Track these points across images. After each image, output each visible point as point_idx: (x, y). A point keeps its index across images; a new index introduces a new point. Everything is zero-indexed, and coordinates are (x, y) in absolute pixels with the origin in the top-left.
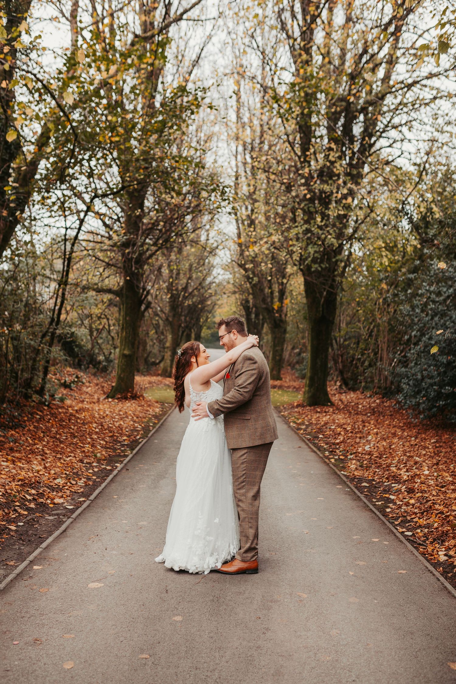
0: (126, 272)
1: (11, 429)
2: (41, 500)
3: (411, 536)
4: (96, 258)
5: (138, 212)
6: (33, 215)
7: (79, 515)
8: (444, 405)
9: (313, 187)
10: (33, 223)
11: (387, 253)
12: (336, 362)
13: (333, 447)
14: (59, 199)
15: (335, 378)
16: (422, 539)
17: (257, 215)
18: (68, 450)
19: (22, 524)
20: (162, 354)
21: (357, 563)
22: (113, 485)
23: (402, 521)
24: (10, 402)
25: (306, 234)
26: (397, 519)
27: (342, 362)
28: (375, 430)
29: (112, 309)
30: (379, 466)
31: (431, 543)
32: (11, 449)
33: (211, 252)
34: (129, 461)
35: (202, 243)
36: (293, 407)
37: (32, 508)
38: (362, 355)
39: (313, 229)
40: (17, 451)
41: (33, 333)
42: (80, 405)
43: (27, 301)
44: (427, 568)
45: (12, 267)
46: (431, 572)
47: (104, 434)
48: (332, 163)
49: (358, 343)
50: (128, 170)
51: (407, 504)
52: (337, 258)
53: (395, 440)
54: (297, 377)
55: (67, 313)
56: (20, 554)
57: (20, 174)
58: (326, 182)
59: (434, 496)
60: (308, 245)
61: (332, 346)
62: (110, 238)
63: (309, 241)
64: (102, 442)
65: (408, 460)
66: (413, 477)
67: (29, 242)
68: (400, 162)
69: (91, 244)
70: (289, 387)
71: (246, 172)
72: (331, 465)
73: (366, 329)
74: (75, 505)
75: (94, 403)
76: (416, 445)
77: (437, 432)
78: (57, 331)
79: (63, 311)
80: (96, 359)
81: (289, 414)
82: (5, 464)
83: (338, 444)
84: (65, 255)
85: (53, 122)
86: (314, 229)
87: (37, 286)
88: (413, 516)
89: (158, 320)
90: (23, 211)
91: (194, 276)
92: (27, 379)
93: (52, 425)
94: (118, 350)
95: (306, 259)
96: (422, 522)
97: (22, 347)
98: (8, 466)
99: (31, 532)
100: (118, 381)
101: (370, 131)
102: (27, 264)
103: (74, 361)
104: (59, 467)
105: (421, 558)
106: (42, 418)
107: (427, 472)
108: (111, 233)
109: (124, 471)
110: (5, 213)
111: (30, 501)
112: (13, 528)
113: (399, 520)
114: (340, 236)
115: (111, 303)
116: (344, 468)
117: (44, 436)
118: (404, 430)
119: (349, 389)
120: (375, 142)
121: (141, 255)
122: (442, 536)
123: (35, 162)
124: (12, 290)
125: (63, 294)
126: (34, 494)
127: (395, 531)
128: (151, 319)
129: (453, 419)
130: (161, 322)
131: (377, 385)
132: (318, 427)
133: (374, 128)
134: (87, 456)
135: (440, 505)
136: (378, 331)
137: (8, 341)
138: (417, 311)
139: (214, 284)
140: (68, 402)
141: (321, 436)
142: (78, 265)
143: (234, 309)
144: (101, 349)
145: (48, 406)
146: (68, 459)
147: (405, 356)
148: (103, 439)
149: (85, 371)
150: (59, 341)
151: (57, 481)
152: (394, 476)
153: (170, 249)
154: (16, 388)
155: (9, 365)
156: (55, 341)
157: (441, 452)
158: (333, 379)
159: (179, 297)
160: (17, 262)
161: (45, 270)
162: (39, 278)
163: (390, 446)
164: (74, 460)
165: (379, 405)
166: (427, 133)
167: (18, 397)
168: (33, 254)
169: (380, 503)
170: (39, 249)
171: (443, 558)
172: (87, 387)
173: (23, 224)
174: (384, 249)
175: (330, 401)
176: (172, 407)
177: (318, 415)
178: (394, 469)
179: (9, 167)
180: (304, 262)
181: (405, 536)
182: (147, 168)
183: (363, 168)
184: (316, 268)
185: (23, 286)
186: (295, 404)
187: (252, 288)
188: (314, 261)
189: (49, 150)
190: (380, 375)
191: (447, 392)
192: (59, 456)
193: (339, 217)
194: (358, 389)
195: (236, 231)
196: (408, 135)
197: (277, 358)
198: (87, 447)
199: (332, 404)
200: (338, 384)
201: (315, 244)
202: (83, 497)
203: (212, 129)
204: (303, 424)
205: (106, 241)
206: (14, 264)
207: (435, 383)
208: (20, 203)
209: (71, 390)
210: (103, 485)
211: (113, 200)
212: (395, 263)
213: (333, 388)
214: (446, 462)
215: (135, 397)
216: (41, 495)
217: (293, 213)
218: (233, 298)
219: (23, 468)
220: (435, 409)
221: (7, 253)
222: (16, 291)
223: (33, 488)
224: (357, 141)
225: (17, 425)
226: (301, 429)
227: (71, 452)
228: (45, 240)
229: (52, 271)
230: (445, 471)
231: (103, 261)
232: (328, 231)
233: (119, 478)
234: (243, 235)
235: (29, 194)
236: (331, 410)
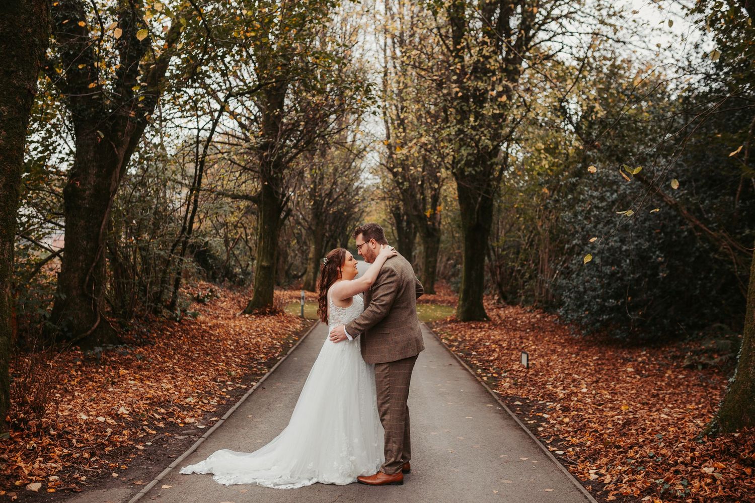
0: (264, 176)
1: (139, 346)
2: (171, 419)
3: (562, 455)
4: (232, 162)
5: (277, 112)
6: (163, 115)
7: (211, 434)
8: (607, 320)
9: (467, 84)
10: (164, 124)
11: (547, 155)
12: (494, 274)
13: (487, 364)
14: (190, 98)
15: (493, 292)
16: (574, 457)
17: (406, 114)
18: (201, 368)
19: (150, 443)
20: (305, 266)
21: (502, 481)
22: (248, 405)
23: (554, 440)
24: (138, 317)
25: (459, 135)
26: (548, 438)
27: (500, 273)
28: (533, 347)
29: (249, 217)
30: (534, 384)
31: (583, 462)
32: (140, 368)
33: (357, 155)
34: (266, 380)
35: (347, 145)
36: (446, 323)
37: (161, 428)
38: (522, 267)
39: (466, 130)
40: (145, 369)
41: (164, 243)
42: (214, 321)
43: (157, 208)
44: (575, 486)
45: (140, 172)
46: (579, 491)
47: (239, 351)
48: (487, 58)
49: (518, 253)
50: (265, 67)
51: (561, 423)
52: (493, 161)
53: (555, 357)
54: (452, 291)
55: (200, 221)
56: (148, 474)
57: (149, 72)
58: (481, 79)
59: (590, 414)
60: (461, 146)
61: (489, 257)
62: (247, 140)
63: (463, 143)
64: (237, 360)
65: (565, 378)
66: (569, 396)
67: (159, 144)
68: (561, 57)
69: (227, 146)
70: (443, 302)
71: (395, 67)
72: (483, 384)
73: (526, 238)
74: (206, 425)
75: (230, 319)
76: (576, 362)
77: (601, 349)
78: (190, 241)
79: (196, 219)
80: (232, 271)
81: (441, 330)
82: (132, 382)
83: (492, 361)
84: (197, 158)
85: (184, 16)
86: (468, 131)
87: (168, 192)
88: (566, 435)
89: (300, 229)
90: (151, 112)
91: (340, 181)
92: (156, 293)
93: (184, 343)
94: (255, 262)
95: (459, 162)
96: (575, 440)
97: (150, 259)
98: (135, 385)
99: (160, 451)
100: (255, 295)
101: (528, 23)
102: (157, 168)
103: (207, 274)
104: (190, 386)
105: (570, 476)
106: (173, 335)
107: (585, 390)
108: (248, 134)
109: (260, 389)
110: (132, 114)
111: (159, 420)
112: (141, 447)
113: (551, 439)
114: (496, 137)
115: (248, 210)
116: (496, 386)
117: (175, 354)
118: (564, 347)
119: (508, 304)
120: (534, 35)
121: (280, 158)
122: (594, 455)
123: (164, 59)
124: (140, 197)
125: (196, 201)
126: (163, 413)
127: (545, 450)
128: (292, 228)
129: (617, 335)
130: (303, 230)
131: (537, 299)
132: (472, 343)
133: (533, 20)
134: (220, 375)
135: (595, 423)
136: (539, 240)
137: (136, 251)
138: (580, 217)
139: (362, 190)
140: (201, 318)
141: (474, 353)
142: (212, 170)
143: (384, 217)
144: (237, 261)
145: (179, 322)
146: (200, 378)
147: (568, 268)
148: (238, 357)
149: (220, 284)
150: (192, 252)
151: (188, 400)
152: (549, 395)
153: (312, 152)
154: (145, 302)
155: (137, 278)
156: (187, 251)
157: (603, 370)
158: (491, 292)
159: (323, 204)
160: (145, 167)
161: (176, 175)
162: (169, 183)
163: (548, 363)
164: (207, 379)
165: (539, 320)
166: (590, 25)
167: (147, 312)
168: (163, 158)
169: (532, 422)
170: (170, 151)
171: (593, 476)
172: (223, 302)
173: (152, 126)
174: (542, 151)
175: (485, 315)
176: (314, 323)
177: (472, 331)
178: (550, 387)
179: (137, 64)
180: (457, 165)
181: (556, 456)
182: (285, 65)
183: (520, 64)
184: (470, 172)
185: (152, 192)
186: (448, 319)
187: (402, 193)
188: (468, 164)
189: (179, 46)
190: (541, 288)
191: (610, 305)
192: (190, 374)
193: (494, 116)
194: (517, 304)
195: (385, 131)
196: (570, 28)
197: (430, 270)
198: (221, 365)
199: (489, 320)
200: (496, 297)
201: (468, 146)
202: (216, 417)
203: (358, 20)
204: (455, 340)
205: (243, 143)
206: (142, 168)
207: (598, 295)
208: (148, 102)
209: (205, 304)
210: (237, 404)
211: (250, 99)
212: (557, 166)
213: (489, 303)
214: (607, 379)
215: (274, 312)
216: (171, 414)
217: (445, 111)
218: (383, 205)
219: (152, 387)
220: (598, 324)
221: (135, 156)
222: (144, 197)
223: (162, 407)
224: (514, 34)
225: (145, 342)
226: (453, 346)
227: (204, 370)
228: (176, 142)
229: (184, 175)
230: (604, 389)
231: (239, 165)
232: (482, 132)
233: (254, 397)
234: (393, 135)
235: (158, 94)
236: (487, 325)
